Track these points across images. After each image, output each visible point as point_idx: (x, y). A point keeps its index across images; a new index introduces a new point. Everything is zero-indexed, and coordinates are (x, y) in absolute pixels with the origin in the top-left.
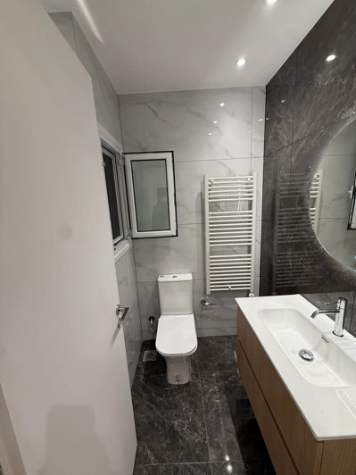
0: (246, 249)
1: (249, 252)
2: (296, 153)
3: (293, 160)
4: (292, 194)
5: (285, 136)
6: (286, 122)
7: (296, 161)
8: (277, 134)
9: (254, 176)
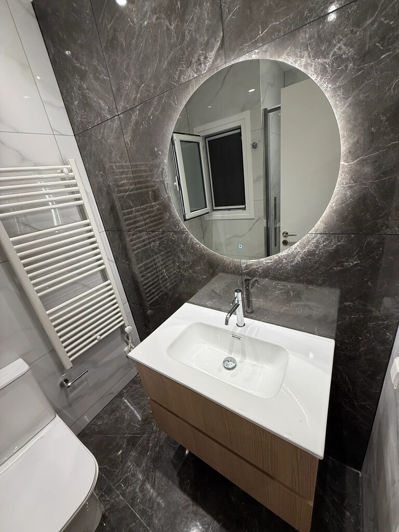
0: (99, 275)
1: (105, 278)
2: (130, 128)
3: (128, 139)
4: (141, 188)
5: (102, 102)
6: (97, 78)
7: (132, 140)
8: (84, 96)
9: (72, 165)
